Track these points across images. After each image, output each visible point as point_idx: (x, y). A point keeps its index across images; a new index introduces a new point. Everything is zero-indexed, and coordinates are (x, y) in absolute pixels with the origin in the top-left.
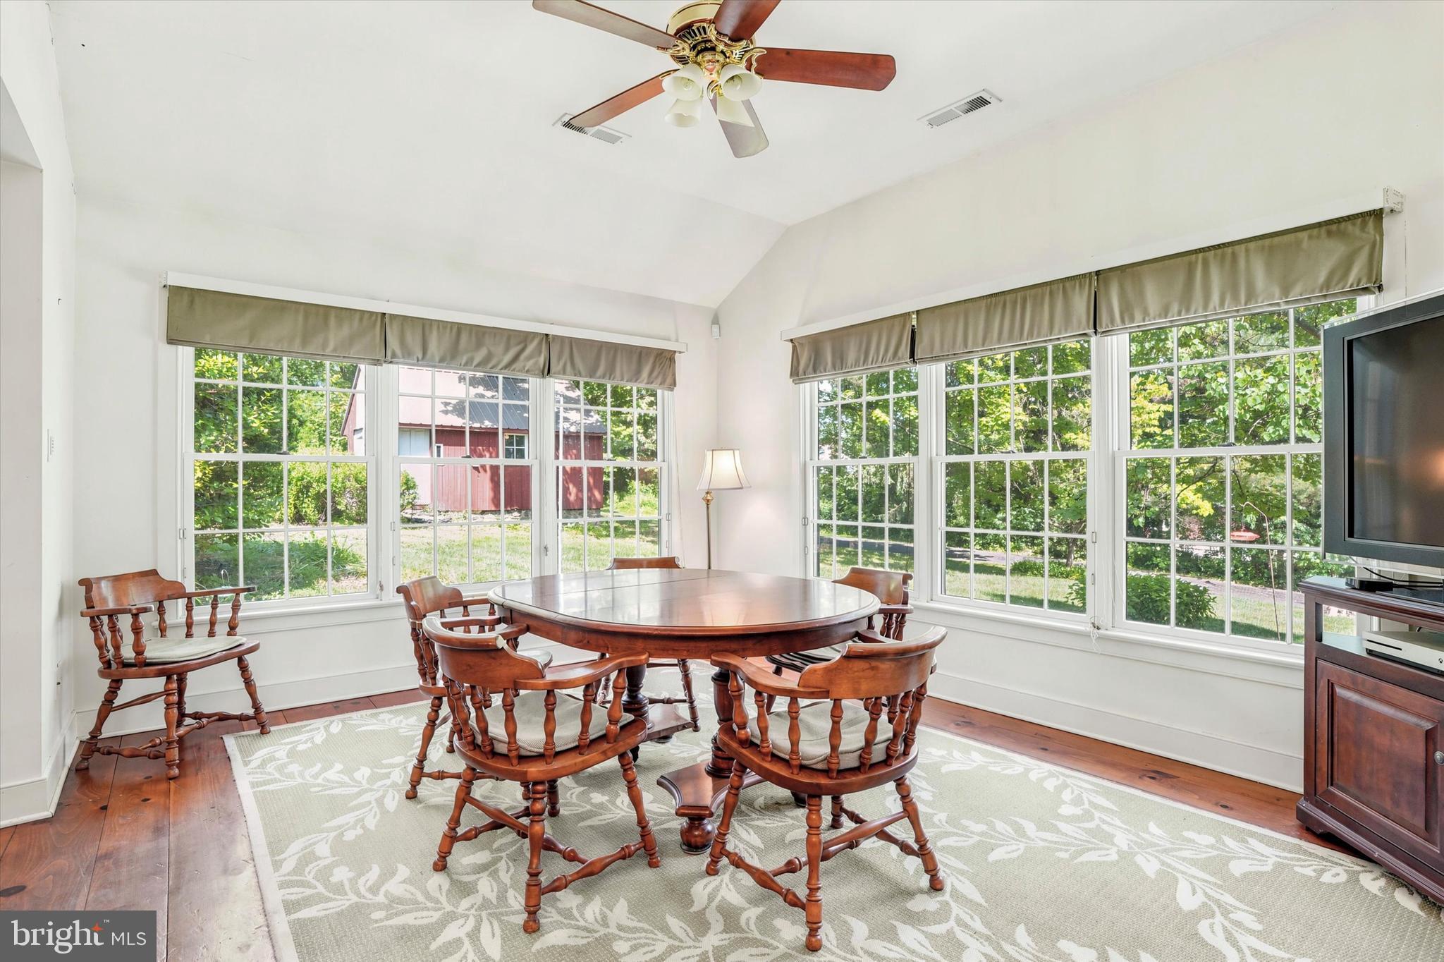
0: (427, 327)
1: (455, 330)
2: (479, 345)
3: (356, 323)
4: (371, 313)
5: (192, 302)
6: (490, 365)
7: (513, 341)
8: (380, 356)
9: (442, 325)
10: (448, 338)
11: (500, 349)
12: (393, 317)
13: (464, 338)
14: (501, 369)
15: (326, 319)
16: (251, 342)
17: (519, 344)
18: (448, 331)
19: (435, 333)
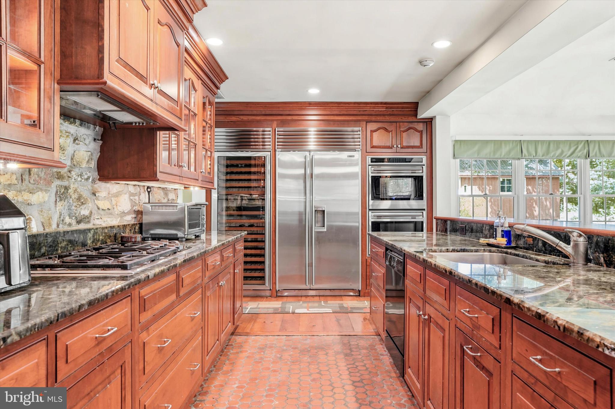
0: (537, 144)
1: (547, 143)
2: (558, 148)
3: (511, 145)
4: (516, 141)
5: (461, 144)
6: (563, 156)
7: (572, 145)
8: (520, 157)
9: (543, 142)
10: (545, 147)
11: (567, 148)
12: (524, 141)
13: (552, 145)
14: (567, 157)
15: (501, 144)
16: (478, 156)
17: (575, 145)
18: (545, 143)
19: (540, 146)
